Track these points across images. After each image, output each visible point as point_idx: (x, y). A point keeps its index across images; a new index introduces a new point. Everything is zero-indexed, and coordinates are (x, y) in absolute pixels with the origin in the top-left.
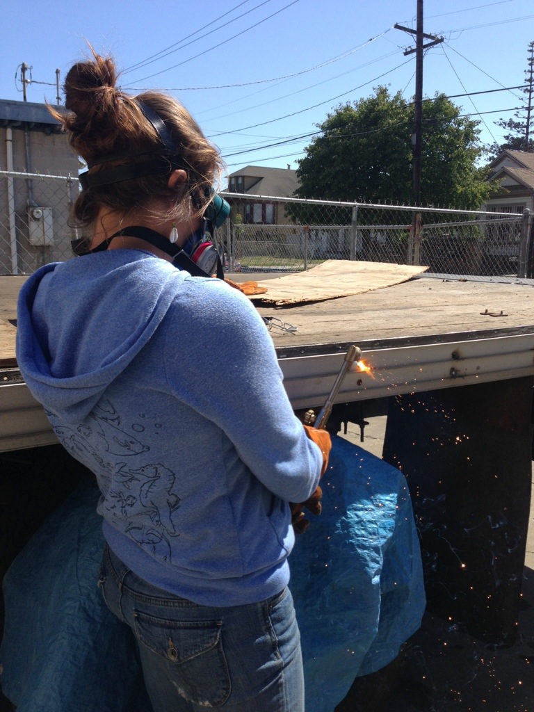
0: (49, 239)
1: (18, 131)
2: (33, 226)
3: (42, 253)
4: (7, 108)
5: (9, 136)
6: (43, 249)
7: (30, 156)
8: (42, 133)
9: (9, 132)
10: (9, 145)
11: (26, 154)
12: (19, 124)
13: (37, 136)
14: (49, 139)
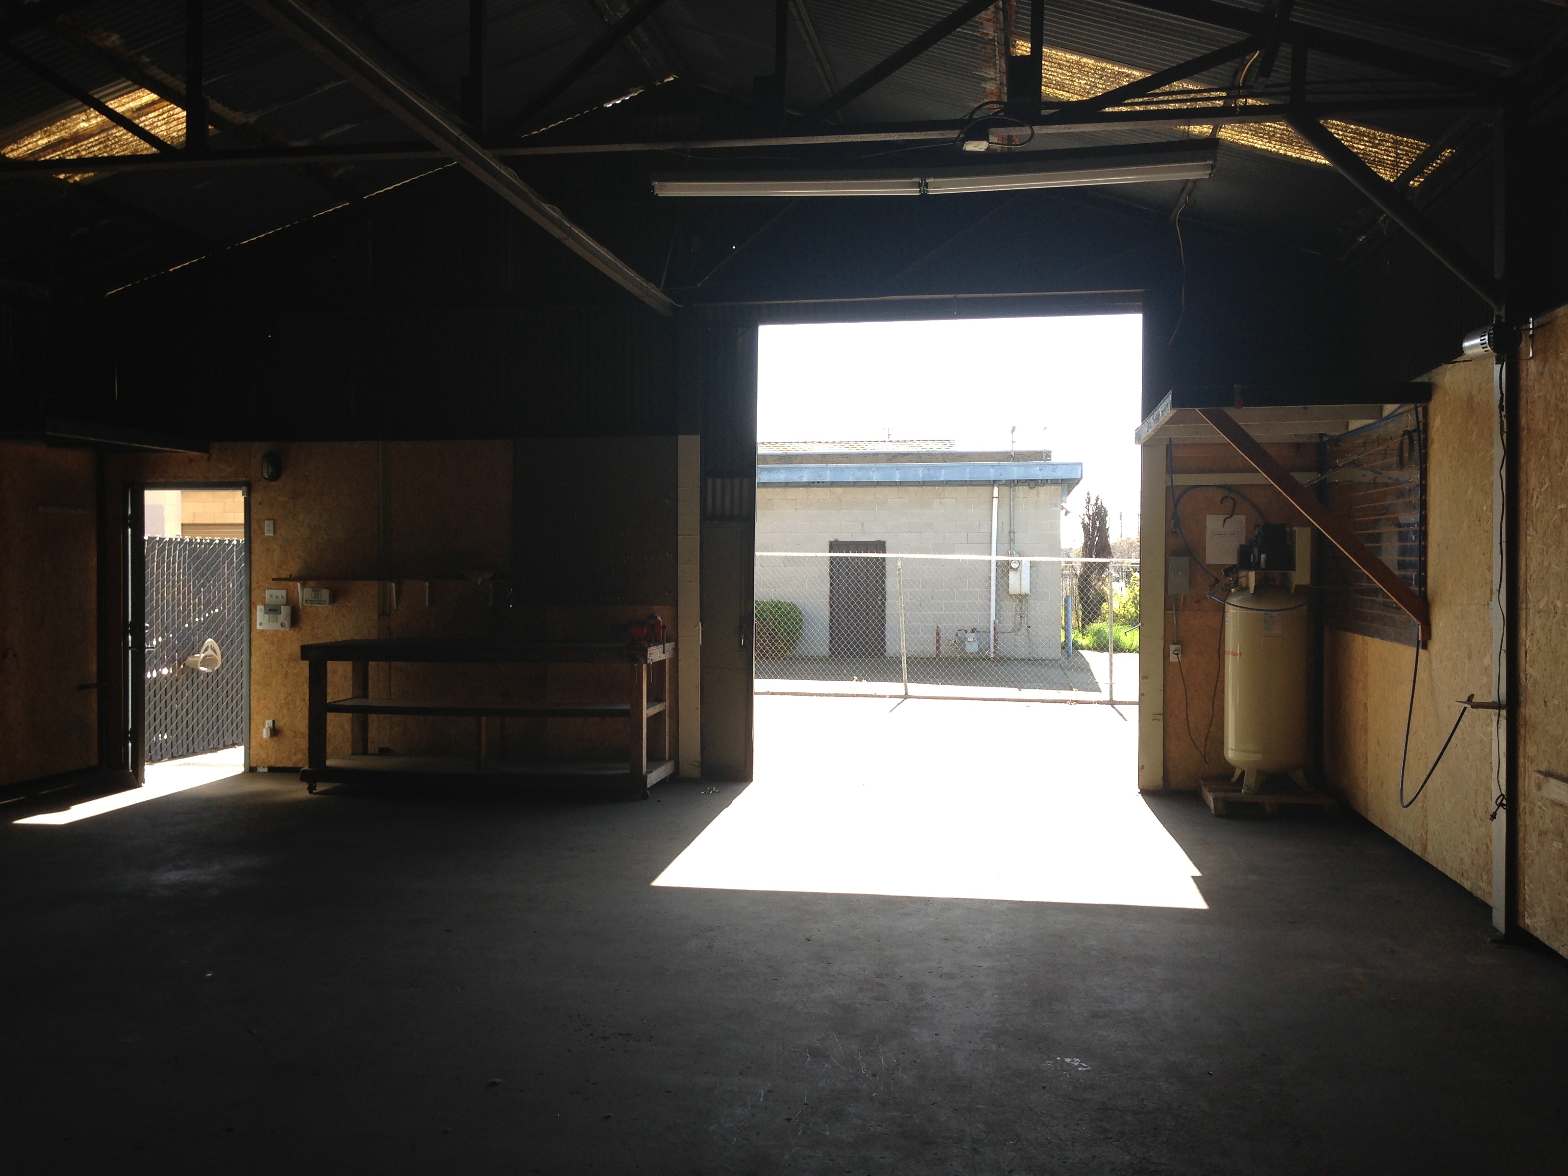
0: (1026, 589)
1: (1005, 489)
2: (1012, 575)
3: (1021, 601)
4: (992, 470)
5: (996, 494)
6: (1021, 598)
7: (1014, 510)
8: (1026, 488)
9: (996, 489)
10: (995, 501)
11: (1010, 509)
12: (1004, 482)
13: (1022, 491)
14: (1034, 491)
